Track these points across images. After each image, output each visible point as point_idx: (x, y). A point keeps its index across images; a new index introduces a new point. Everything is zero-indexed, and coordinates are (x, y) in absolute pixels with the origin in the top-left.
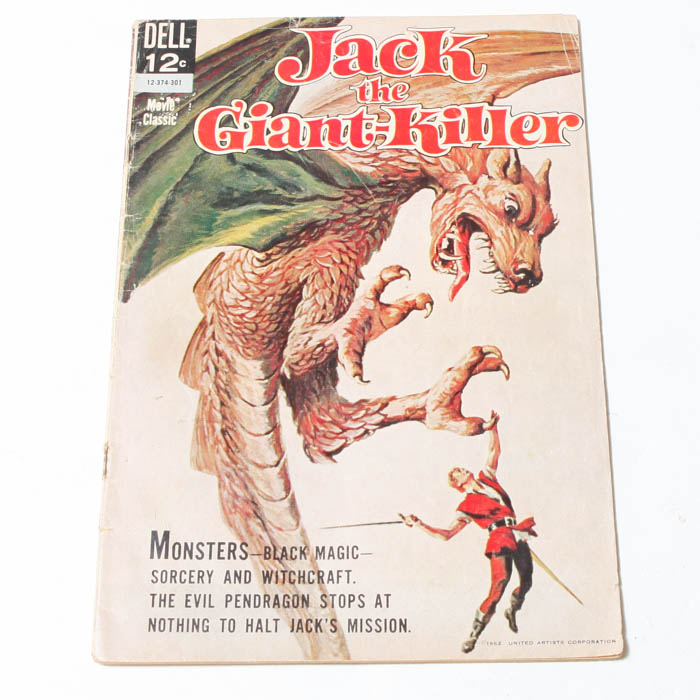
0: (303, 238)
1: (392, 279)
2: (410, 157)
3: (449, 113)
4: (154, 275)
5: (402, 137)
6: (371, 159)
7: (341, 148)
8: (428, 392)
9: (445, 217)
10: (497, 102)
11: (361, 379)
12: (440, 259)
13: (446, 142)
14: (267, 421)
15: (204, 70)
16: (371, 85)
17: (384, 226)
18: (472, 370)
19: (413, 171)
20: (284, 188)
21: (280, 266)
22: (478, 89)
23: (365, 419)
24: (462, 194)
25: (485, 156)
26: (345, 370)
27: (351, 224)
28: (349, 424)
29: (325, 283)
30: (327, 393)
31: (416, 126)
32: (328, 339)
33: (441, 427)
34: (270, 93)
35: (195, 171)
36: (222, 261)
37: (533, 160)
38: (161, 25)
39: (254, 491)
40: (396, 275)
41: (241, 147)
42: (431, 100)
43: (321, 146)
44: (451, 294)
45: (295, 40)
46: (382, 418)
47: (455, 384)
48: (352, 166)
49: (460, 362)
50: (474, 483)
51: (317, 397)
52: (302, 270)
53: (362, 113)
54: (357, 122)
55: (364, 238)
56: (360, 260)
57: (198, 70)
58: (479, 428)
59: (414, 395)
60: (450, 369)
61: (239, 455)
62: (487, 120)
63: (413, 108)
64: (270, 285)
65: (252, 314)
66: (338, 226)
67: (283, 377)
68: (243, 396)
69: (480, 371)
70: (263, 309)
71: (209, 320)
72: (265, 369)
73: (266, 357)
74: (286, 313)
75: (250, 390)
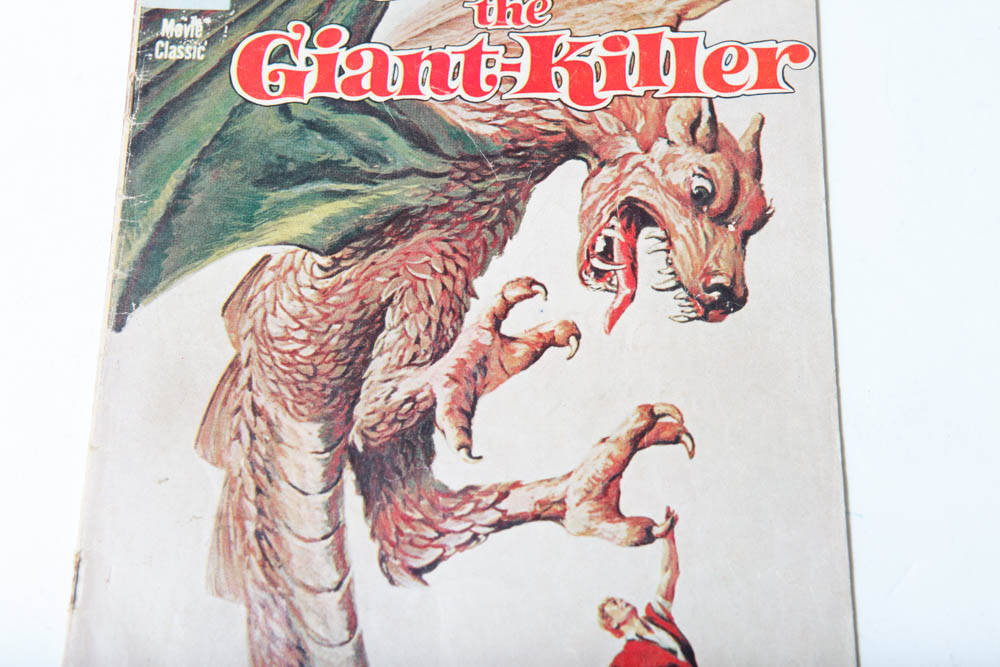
0: (389, 234)
1: (520, 299)
2: (551, 111)
3: (611, 44)
4: (163, 290)
5: (540, 80)
6: (493, 115)
7: (448, 96)
8: (569, 475)
9: (602, 204)
10: (683, 26)
11: (470, 454)
12: (593, 268)
13: (605, 89)
14: (326, 518)
17: (508, 218)
18: (637, 442)
19: (556, 133)
20: (363, 158)
21: (353, 277)
22: (656, 5)
23: (473, 517)
24: (627, 169)
25: (664, 110)
26: (445, 440)
27: (461, 214)
28: (449, 524)
29: (420, 303)
30: (418, 475)
31: (561, 63)
32: (422, 390)
33: (589, 531)
34: (346, 11)
35: (231, 130)
36: (266, 269)
37: (735, 117)
39: (301, 630)
40: (525, 291)
41: (301, 94)
42: (584, 23)
43: (420, 93)
44: (607, 321)
46: (499, 515)
47: (611, 463)
48: (464, 125)
49: (620, 428)
50: (637, 623)
51: (403, 480)
52: (385, 283)
53: (482, 42)
54: (473, 56)
55: (479, 234)
56: (473, 270)
58: (647, 536)
59: (549, 480)
60: (604, 440)
61: (281, 572)
62: (668, 52)
63: (558, 36)
64: (337, 306)
65: (309, 350)
66: (441, 216)
67: (352, 449)
68: (290, 479)
69: (649, 444)
70: (326, 344)
71: (243, 359)
72: (325, 436)
73: (328, 418)
74: (360, 348)
75: (301, 469)
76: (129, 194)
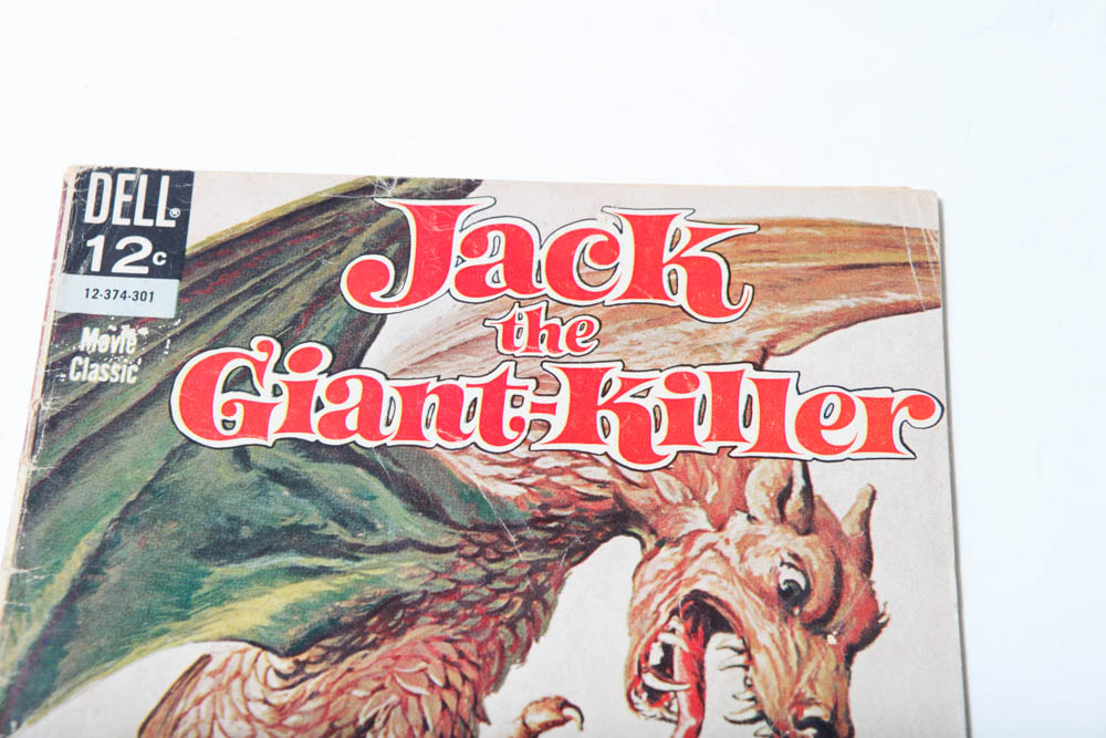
0: (373, 628)
1: (547, 726)
2: (595, 469)
3: (674, 382)
4: (58, 702)
5: (582, 427)
6: (518, 471)
7: (460, 444)
9: (659, 598)
10: (770, 363)
12: (646, 688)
13: (666, 442)
15: (200, 273)
16: (525, 317)
17: (534, 612)
19: (601, 498)
20: (343, 524)
21: (322, 689)
22: (736, 335)
24: (694, 551)
25: (744, 474)
27: (472, 605)
29: (411, 729)
31: (609, 405)
34: (329, 325)
35: (167, 480)
36: (203, 675)
37: (838, 487)
38: (122, 178)
40: (554, 716)
41: (265, 435)
42: (640, 353)
43: (423, 439)
45: (384, 222)
48: (479, 483)
52: (365, 699)
53: (506, 372)
54: (494, 392)
55: (494, 634)
56: (485, 683)
57: (189, 272)
62: (749, 396)
63: (607, 370)
64: (298, 729)
66: (444, 607)
76: (19, 566)
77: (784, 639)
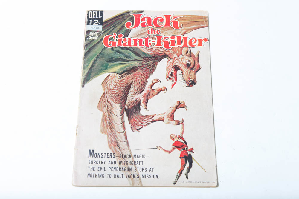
0: (132, 71)
1: (156, 83)
2: (161, 49)
3: (172, 38)
4: (91, 80)
5: (159, 44)
6: (151, 50)
7: (142, 47)
8: (165, 113)
9: (170, 66)
10: (185, 35)
11: (147, 110)
12: (169, 77)
13: (171, 46)
14: (121, 120)
15: (105, 25)
16: (151, 29)
17: (154, 68)
18: (177, 108)
19: (162, 53)
20: (127, 57)
21: (125, 78)
22: (180, 31)
23: (148, 120)
24: (175, 60)
25: (182, 50)
26: (142, 107)
27: (145, 68)
28: (143, 122)
29: (137, 83)
30: (138, 113)
31: (163, 41)
32: (138, 98)
33: (168, 123)
34: (123, 31)
35: (103, 52)
36: (109, 77)
37: (194, 51)
38: (94, 12)
39: (117, 139)
40: (157, 81)
41: (115, 46)
43: (137, 46)
44: (171, 87)
45: (130, 17)
46: (152, 120)
47: (172, 111)
48: (145, 52)
49: (174, 105)
50: (177, 138)
51: (135, 114)
52: (131, 80)
53: (148, 37)
54: (147, 39)
55: (148, 71)
56: (147, 77)
57: (104, 24)
58: (179, 123)
59: (161, 114)
60: (171, 107)
61: (113, 129)
62: (182, 39)
63: (162, 36)
64: (122, 83)
65: (118, 91)
66: (141, 68)
67: (125, 109)
68: (115, 114)
69: (179, 108)
70: (120, 90)
71: (106, 93)
72: (121, 106)
73: (121, 103)
74: (127, 91)
75: (116, 112)
77: (187, 71)
